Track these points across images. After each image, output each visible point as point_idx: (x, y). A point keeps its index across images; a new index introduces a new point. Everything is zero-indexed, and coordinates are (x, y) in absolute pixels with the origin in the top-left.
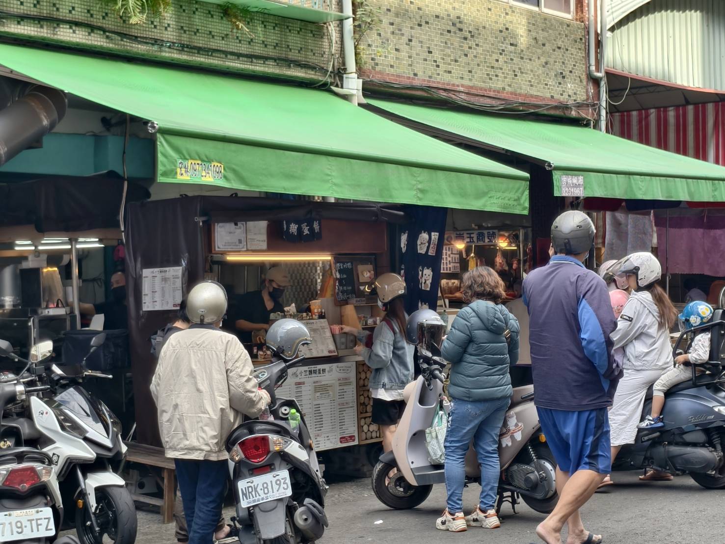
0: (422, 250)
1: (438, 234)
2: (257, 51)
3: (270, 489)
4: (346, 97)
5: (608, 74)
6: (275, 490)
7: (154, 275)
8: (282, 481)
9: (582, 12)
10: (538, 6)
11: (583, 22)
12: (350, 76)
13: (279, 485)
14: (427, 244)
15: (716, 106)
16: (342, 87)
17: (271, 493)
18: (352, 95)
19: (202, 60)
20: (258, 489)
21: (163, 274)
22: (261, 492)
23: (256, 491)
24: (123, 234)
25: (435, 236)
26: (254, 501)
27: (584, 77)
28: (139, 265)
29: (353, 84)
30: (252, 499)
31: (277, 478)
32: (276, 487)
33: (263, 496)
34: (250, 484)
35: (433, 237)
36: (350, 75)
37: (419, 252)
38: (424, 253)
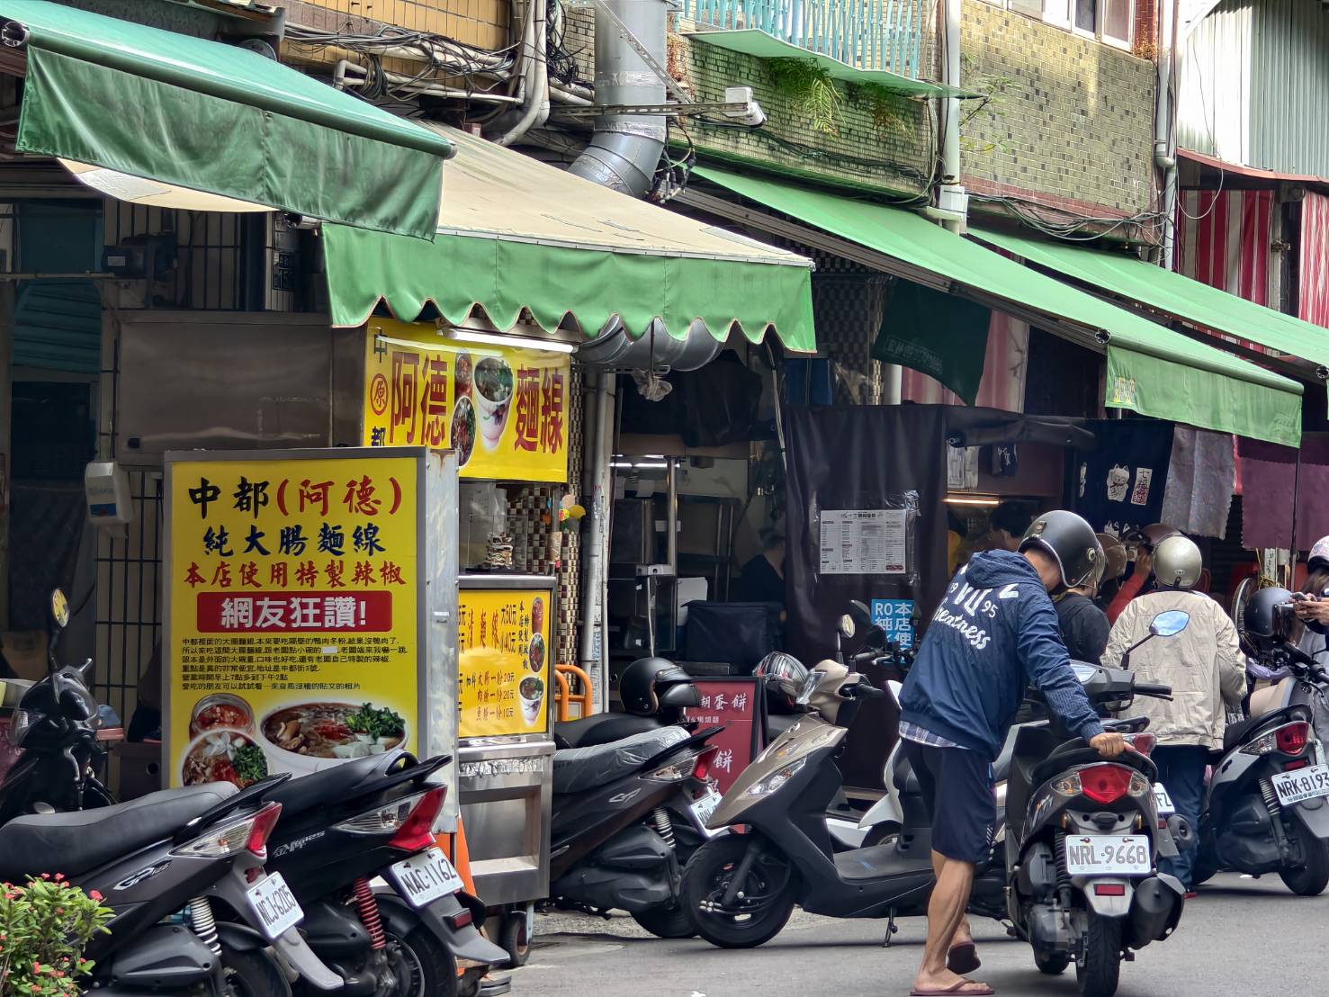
0: (1115, 495)
1: (1151, 471)
2: (873, 154)
3: (1312, 785)
4: (946, 224)
5: (1181, 160)
6: (1318, 786)
7: (846, 520)
8: (1323, 777)
9: (1150, 42)
10: (1094, 31)
11: (1150, 59)
12: (953, 188)
13: (1321, 780)
14: (1126, 486)
15: (1247, 197)
16: (937, 206)
17: (1313, 790)
18: (953, 222)
19: (832, 173)
20: (1298, 785)
21: (864, 519)
22: (1302, 788)
23: (1295, 786)
24: (784, 453)
25: (1144, 474)
26: (1295, 798)
27: (1149, 165)
28: (813, 505)
29: (955, 203)
30: (1292, 796)
31: (1316, 773)
32: (1318, 783)
33: (1304, 792)
34: (1286, 780)
35: (1139, 476)
36: (953, 186)
37: (1110, 498)
38: (1121, 500)
